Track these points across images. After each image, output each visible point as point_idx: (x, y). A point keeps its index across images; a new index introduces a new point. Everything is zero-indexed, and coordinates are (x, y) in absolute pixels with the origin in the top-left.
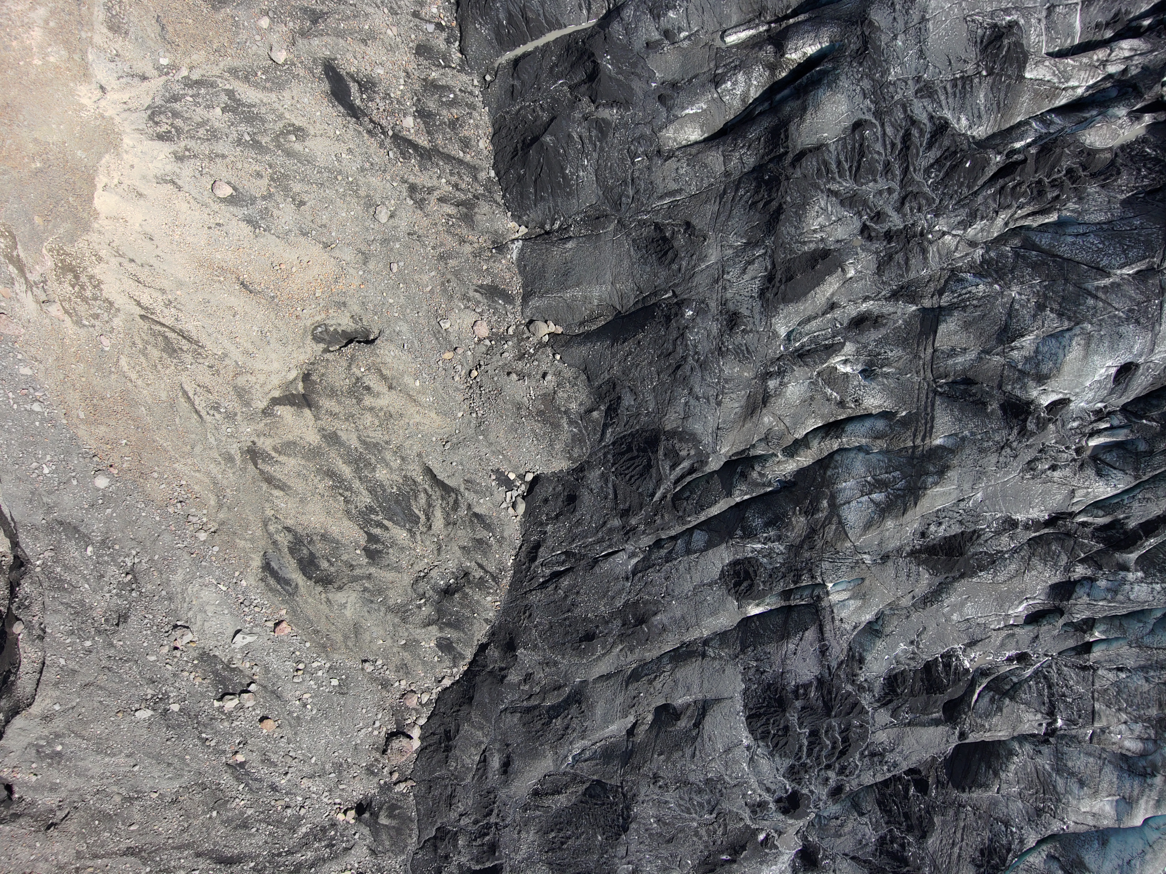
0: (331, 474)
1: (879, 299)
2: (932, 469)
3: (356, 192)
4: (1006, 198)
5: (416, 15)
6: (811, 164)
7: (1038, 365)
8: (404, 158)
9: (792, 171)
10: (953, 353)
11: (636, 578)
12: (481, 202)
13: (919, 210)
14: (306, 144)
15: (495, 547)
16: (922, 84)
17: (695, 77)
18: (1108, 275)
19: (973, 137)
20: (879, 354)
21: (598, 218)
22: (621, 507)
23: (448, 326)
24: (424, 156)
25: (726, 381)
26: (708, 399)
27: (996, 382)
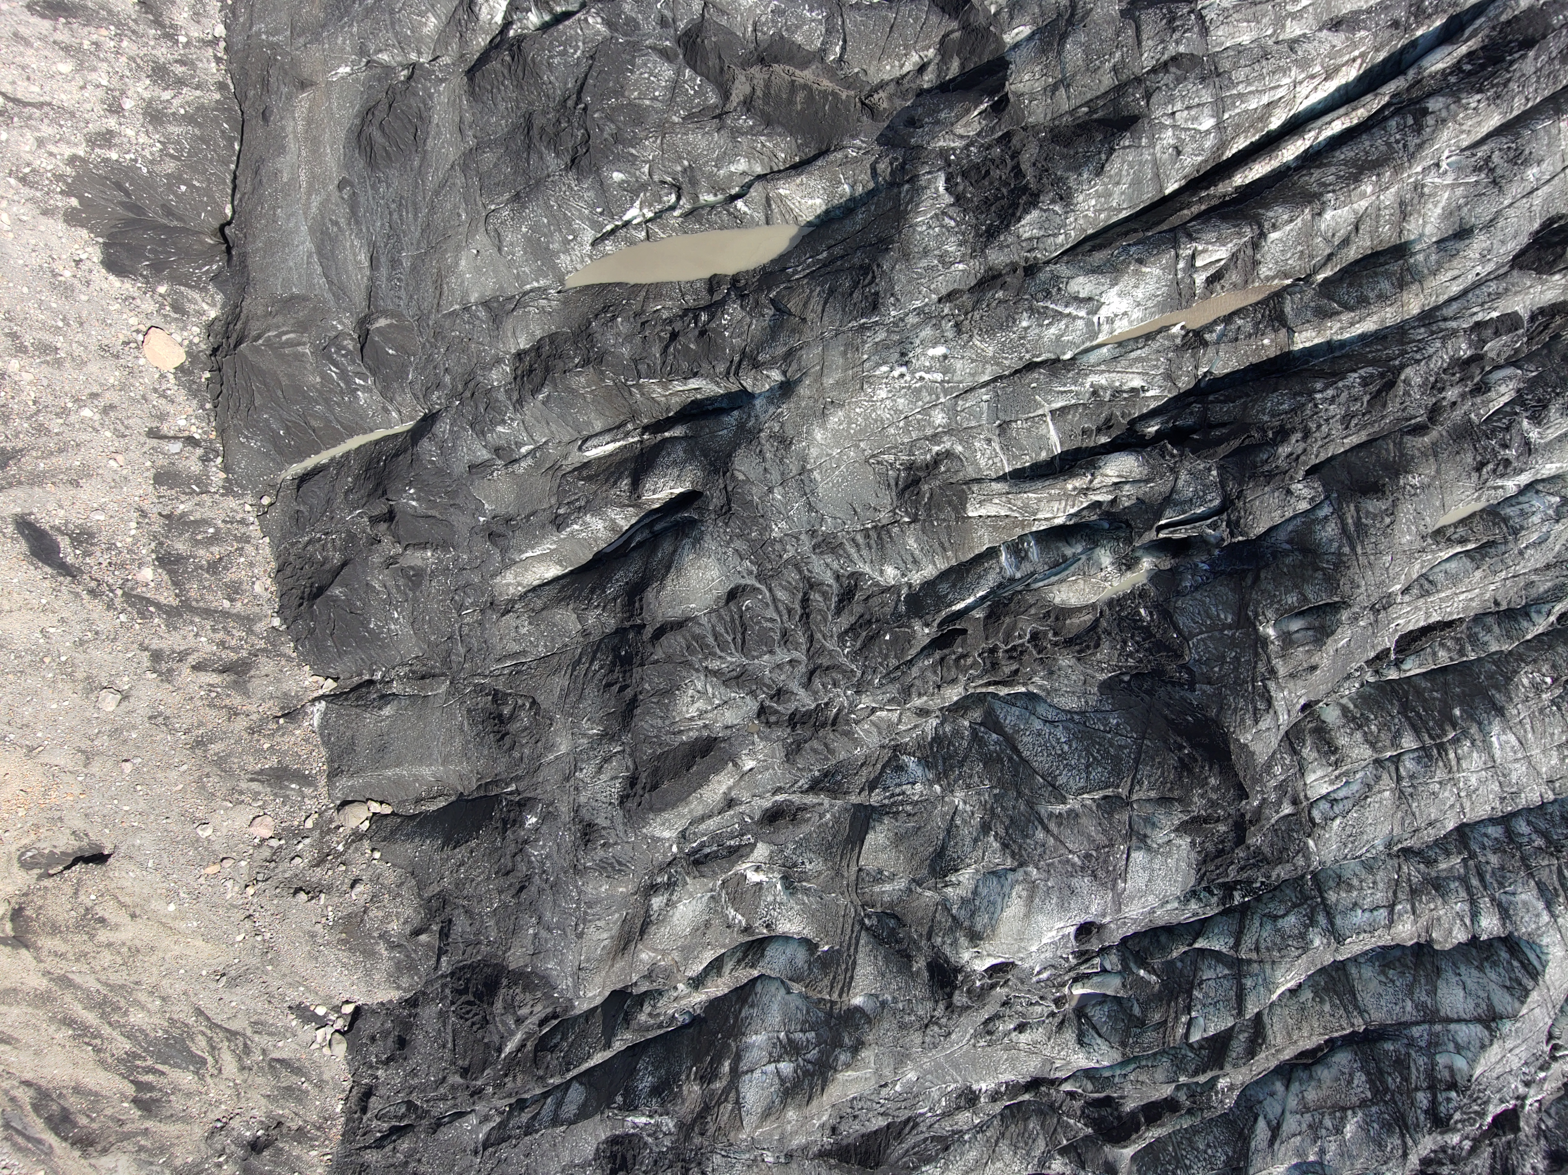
1: (795, 792)
2: (846, 1040)
3: (70, 675)
4: (949, 670)
5: (154, 434)
6: (674, 642)
7: (973, 914)
8: (143, 618)
9: (650, 650)
10: (879, 877)
11: (487, 1153)
12: (262, 660)
13: (835, 685)
15: (313, 1092)
16: (820, 539)
17: (533, 513)
18: (1064, 801)
19: (910, 586)
20: (795, 865)
21: (423, 678)
22: (460, 1062)
23: (209, 832)
24: (172, 614)
25: (590, 905)
26: (564, 930)
27: (926, 928)
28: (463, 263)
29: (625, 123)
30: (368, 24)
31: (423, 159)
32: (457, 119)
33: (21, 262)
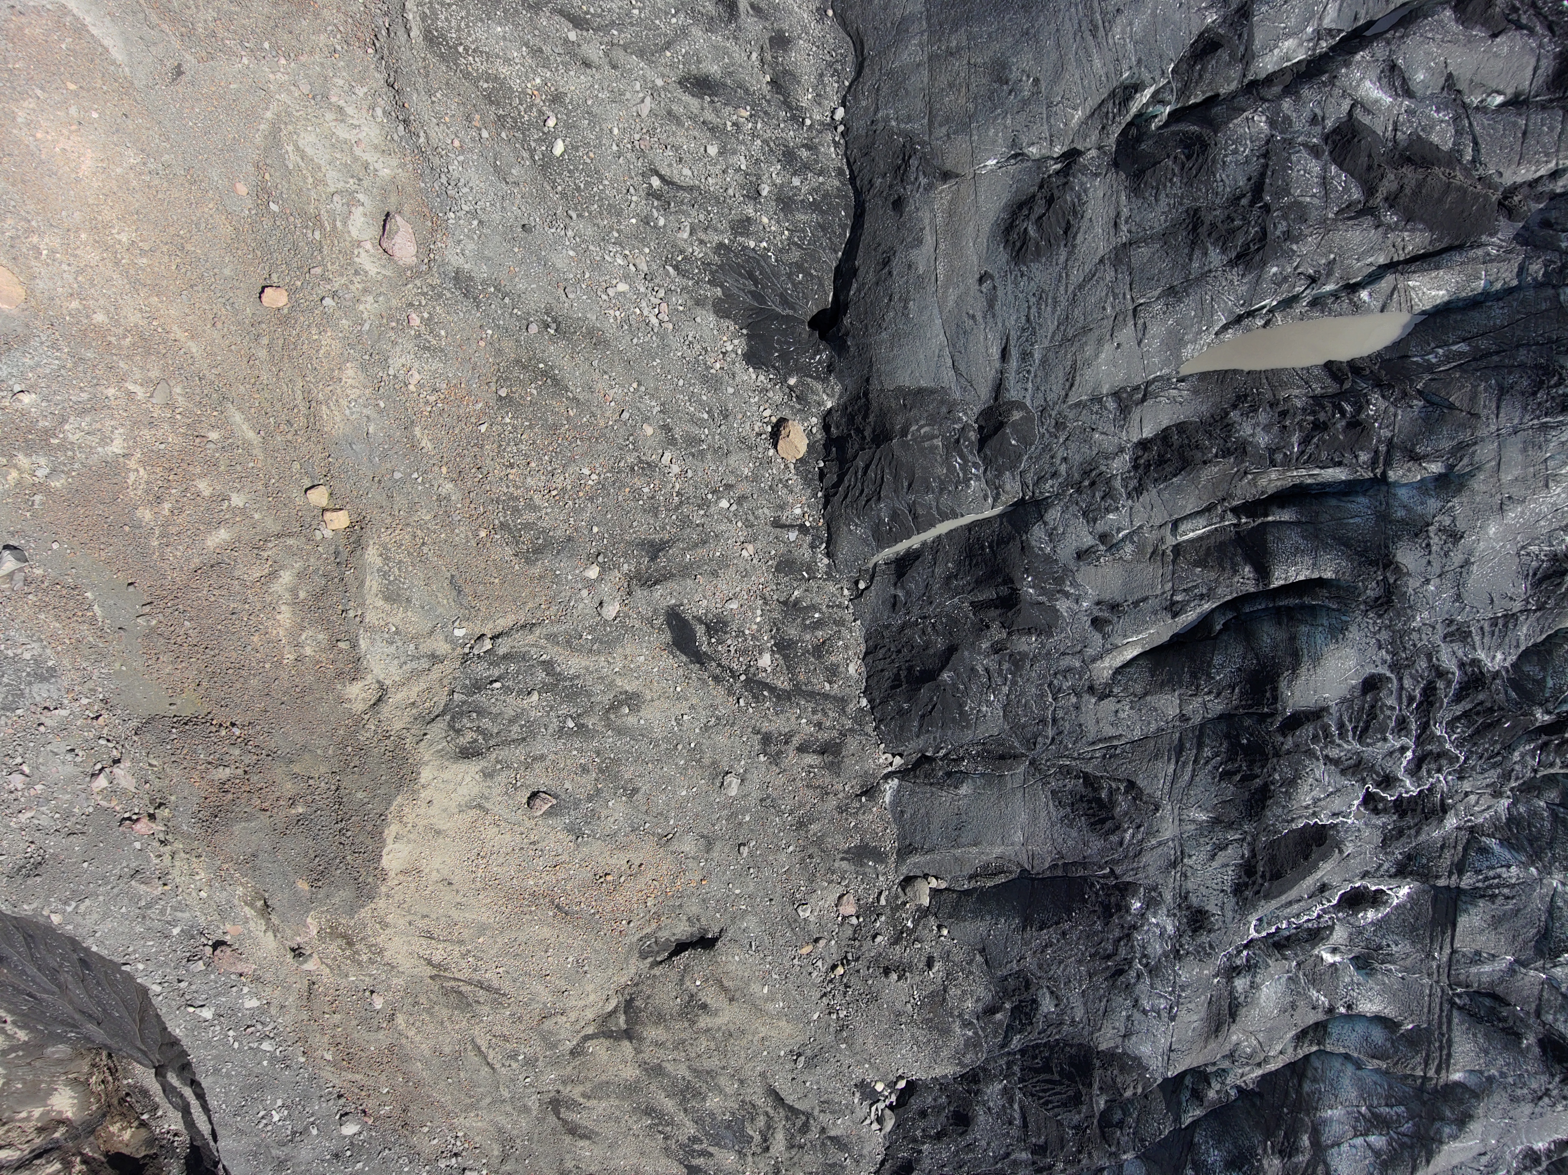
0: (649, 1111)
1: (1382, 876)
2: (1448, 1114)
3: (699, 761)
5: (777, 523)
6: (1306, 731)
8: (756, 703)
9: (1281, 739)
10: (1476, 959)
12: (849, 739)
13: (1439, 771)
14: (641, 714)
16: (1454, 628)
17: (1145, 599)
19: (1507, 668)
20: (1380, 947)
21: (1002, 757)
22: (1034, 1140)
23: (808, 914)
24: (782, 697)
25: (1183, 988)
26: (1158, 1013)
27: (1534, 1006)
28: (1103, 356)
29: (1294, 221)
30: (1022, 117)
31: (1071, 253)
32: (1113, 214)
33: (679, 354)
